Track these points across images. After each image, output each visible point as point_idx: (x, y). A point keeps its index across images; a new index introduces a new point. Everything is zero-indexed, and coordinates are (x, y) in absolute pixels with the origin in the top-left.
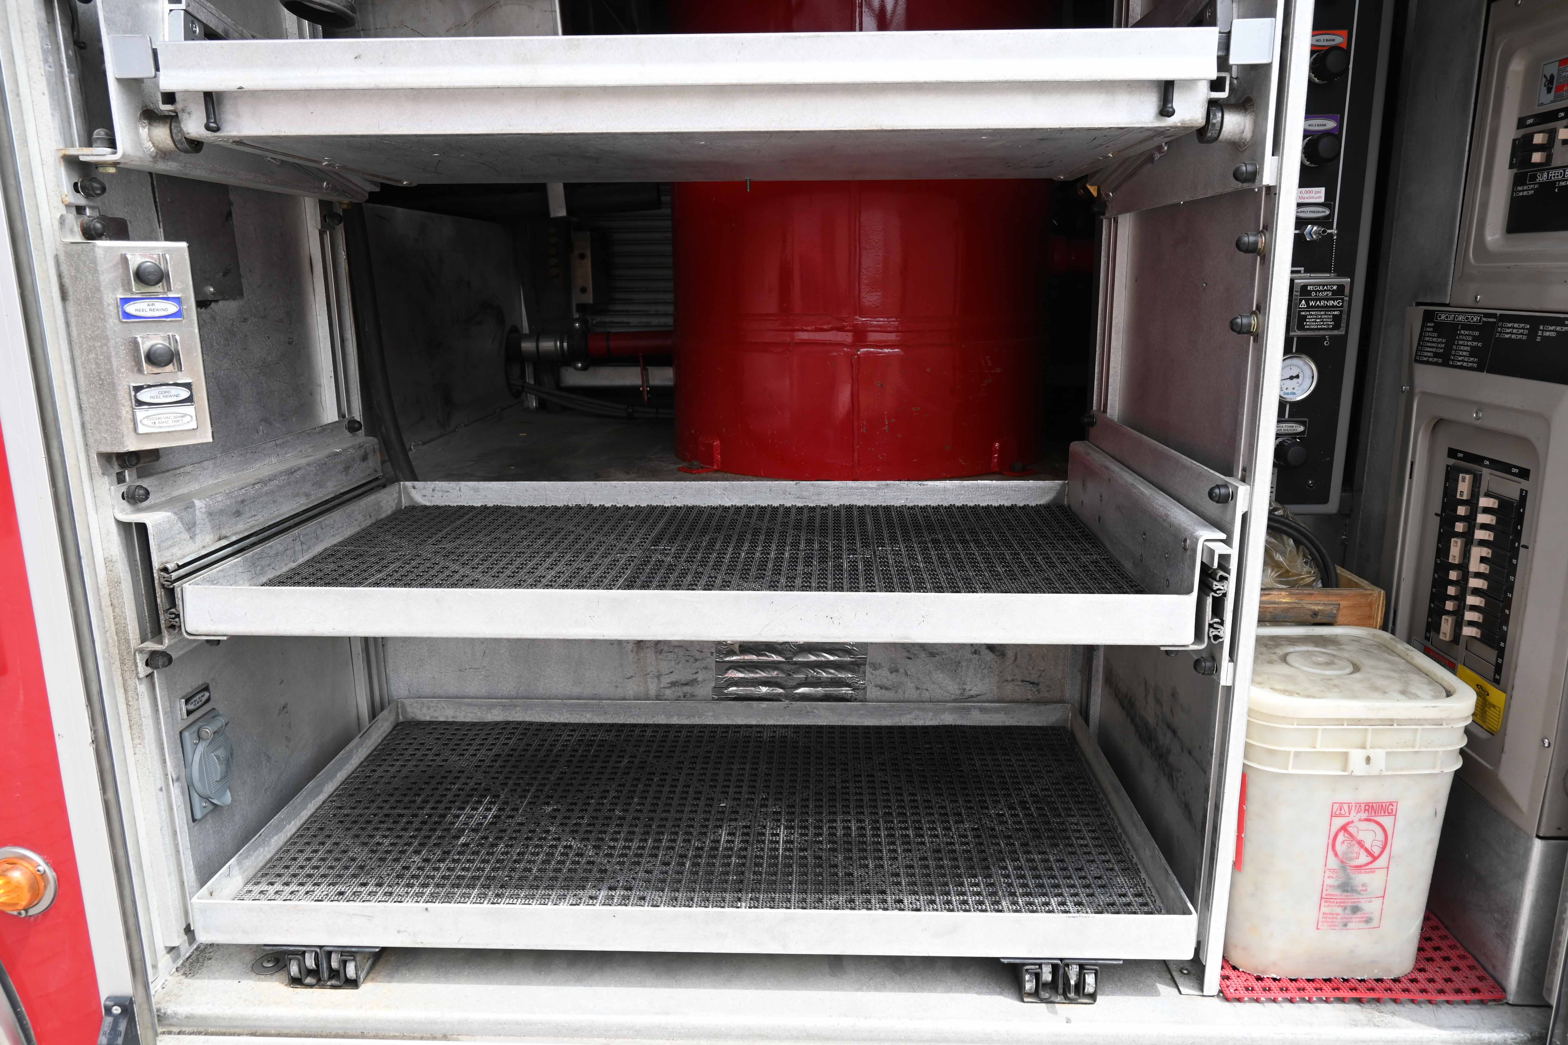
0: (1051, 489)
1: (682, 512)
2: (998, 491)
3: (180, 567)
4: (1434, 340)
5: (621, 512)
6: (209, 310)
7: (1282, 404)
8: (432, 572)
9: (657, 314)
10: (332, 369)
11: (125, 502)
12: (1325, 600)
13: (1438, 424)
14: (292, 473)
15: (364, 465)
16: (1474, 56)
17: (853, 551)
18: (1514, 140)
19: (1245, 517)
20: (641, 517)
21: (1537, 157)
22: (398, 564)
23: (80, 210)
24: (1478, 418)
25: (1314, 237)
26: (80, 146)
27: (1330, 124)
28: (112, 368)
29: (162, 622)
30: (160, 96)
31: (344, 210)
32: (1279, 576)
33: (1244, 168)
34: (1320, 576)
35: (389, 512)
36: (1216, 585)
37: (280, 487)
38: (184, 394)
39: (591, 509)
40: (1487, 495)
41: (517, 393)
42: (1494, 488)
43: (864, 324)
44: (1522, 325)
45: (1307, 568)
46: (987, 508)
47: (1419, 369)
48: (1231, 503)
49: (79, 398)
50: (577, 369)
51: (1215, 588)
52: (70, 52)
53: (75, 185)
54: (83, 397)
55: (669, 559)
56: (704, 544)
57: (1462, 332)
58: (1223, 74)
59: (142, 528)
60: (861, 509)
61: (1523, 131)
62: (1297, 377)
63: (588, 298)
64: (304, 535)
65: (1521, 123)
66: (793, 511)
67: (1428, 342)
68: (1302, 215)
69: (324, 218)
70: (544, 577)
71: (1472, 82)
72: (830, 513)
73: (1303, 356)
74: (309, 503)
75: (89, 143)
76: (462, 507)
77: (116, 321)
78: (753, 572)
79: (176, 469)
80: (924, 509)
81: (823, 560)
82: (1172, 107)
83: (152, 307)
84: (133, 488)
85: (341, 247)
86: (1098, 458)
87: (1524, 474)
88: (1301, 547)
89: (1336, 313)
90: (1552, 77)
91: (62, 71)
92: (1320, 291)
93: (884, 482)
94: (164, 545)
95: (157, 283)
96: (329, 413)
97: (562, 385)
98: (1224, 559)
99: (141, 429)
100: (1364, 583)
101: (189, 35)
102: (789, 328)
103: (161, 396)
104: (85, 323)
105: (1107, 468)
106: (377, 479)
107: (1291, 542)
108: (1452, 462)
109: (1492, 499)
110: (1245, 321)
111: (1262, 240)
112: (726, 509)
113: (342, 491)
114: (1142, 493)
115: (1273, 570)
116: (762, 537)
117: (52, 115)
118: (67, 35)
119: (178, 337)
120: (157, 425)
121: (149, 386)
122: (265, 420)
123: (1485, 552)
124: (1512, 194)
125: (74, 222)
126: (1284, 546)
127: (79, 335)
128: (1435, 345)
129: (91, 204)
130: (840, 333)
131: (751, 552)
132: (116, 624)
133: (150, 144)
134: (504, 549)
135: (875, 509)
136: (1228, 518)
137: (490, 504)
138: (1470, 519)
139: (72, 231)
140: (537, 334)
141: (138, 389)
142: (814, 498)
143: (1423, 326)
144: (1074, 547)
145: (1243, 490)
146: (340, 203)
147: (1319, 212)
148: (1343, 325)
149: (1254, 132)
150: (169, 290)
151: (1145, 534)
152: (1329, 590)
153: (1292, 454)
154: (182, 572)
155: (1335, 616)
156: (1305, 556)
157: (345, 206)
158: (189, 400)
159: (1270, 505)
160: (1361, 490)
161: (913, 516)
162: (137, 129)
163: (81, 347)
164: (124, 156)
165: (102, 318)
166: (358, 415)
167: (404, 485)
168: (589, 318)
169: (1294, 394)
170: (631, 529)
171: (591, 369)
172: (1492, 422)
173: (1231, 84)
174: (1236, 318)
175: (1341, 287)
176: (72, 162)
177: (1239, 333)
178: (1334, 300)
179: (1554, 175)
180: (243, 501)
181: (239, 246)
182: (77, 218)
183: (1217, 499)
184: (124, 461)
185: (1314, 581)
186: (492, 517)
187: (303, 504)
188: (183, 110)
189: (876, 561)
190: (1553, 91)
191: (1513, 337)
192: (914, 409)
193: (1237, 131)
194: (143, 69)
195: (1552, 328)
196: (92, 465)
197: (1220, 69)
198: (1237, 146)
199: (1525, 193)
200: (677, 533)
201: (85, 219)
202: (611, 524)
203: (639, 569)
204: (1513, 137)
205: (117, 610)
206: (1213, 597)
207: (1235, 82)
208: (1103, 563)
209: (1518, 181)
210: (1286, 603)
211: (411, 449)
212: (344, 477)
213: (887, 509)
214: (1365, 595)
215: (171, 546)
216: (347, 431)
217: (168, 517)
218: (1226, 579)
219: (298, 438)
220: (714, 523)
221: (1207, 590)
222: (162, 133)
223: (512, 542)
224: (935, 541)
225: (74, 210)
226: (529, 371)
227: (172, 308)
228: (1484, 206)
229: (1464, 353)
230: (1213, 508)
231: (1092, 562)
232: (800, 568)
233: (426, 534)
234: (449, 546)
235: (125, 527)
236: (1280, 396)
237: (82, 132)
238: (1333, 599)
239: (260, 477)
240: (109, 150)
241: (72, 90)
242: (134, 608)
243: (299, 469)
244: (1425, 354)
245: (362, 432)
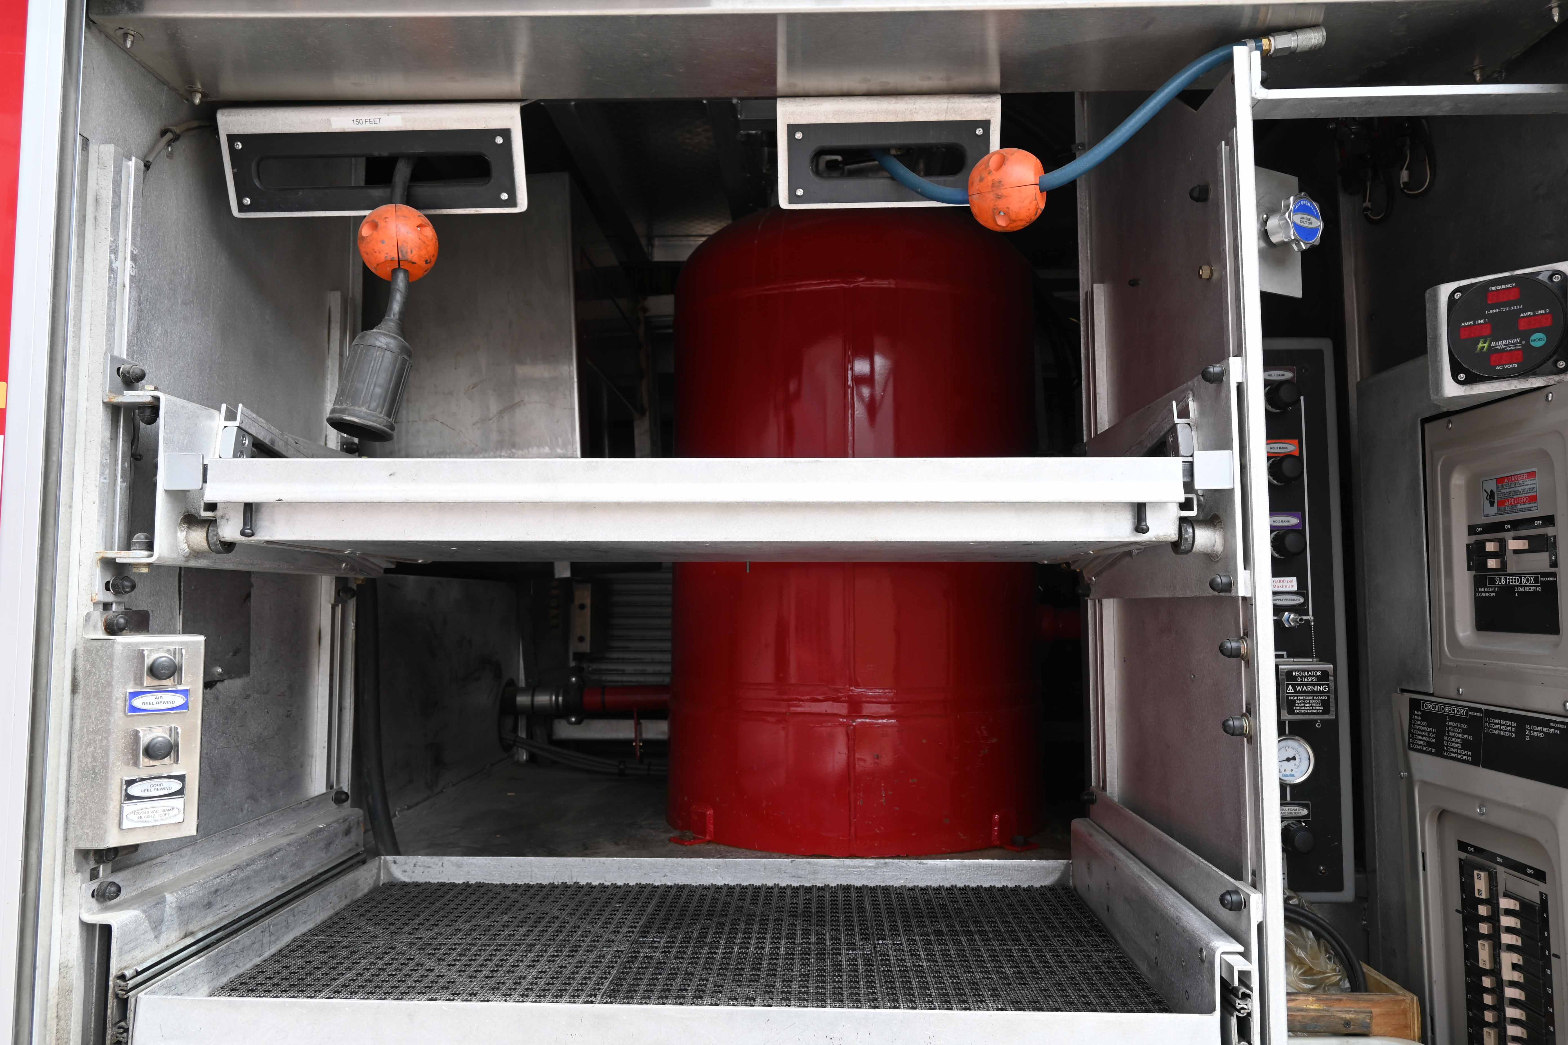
0: (1055, 869)
1: (673, 892)
2: (1001, 870)
3: (138, 973)
4: (1425, 728)
5: (609, 892)
6: (214, 690)
7: (1283, 786)
8: (406, 971)
9: (653, 662)
10: (326, 739)
11: (94, 900)
12: (1355, 1007)
13: (1442, 815)
14: (271, 856)
15: (346, 839)
16: (1417, 467)
17: (852, 945)
18: (1468, 546)
19: (1261, 927)
20: (629, 899)
21: (1492, 563)
22: (371, 959)
23: (106, 606)
24: (1482, 814)
25: (1292, 624)
26: (119, 549)
27: (1294, 521)
28: (108, 760)
29: (108, 1037)
30: (202, 504)
31: (358, 586)
32: (1303, 974)
33: (1219, 580)
34: (1345, 974)
35: (366, 891)
36: (1239, 1004)
37: (257, 872)
38: (176, 786)
39: (578, 887)
40: (1507, 895)
41: (508, 747)
42: (1511, 888)
43: (860, 695)
44: (1509, 723)
45: (1330, 965)
46: (991, 889)
47: (1413, 755)
48: (1245, 911)
49: (68, 791)
50: (571, 723)
51: (1238, 1007)
52: (126, 464)
53: (108, 583)
54: (73, 790)
55: (657, 954)
56: (695, 935)
57: (1451, 723)
58: (1190, 496)
59: (106, 930)
60: (860, 890)
61: (1474, 538)
62: (1294, 758)
63: (586, 647)
64: (274, 925)
65: (1472, 530)
66: (789, 892)
67: (1418, 730)
68: (1279, 603)
69: (338, 593)
70: (525, 978)
71: (1419, 491)
72: (827, 896)
73: (1297, 737)
74: (284, 887)
75: (128, 547)
76: (442, 885)
77: (122, 715)
78: (747, 973)
79: (151, 859)
80: (925, 890)
81: (821, 957)
82: (1146, 525)
83: (159, 700)
84: (105, 885)
85: (351, 619)
86: (1102, 841)
87: (1540, 876)
88: (1322, 941)
89: (1324, 698)
90: (1492, 492)
91: (115, 480)
92: (1305, 677)
93: (882, 861)
94: (126, 948)
95: (169, 677)
96: (317, 785)
97: (554, 737)
98: (1244, 976)
99: (126, 825)
100: (1394, 985)
101: (238, 452)
102: (785, 697)
103: (152, 789)
104: (90, 717)
105: (1112, 854)
106: (358, 854)
107: (1311, 934)
108: (1463, 855)
109: (1512, 901)
110: (1237, 723)
111: (1244, 647)
112: (718, 889)
113: (320, 871)
114: (1150, 888)
115: (1295, 967)
116: (756, 927)
117: (99, 521)
118: (126, 449)
119: (179, 730)
120: (143, 819)
121: (142, 780)
122: (252, 798)
123: (1516, 958)
124: (1475, 595)
125: (99, 619)
126: (1304, 938)
127: (82, 728)
128: (1426, 734)
129: (119, 600)
130: (835, 704)
131: (745, 945)
132: (58, 1039)
133: (186, 546)
134: (484, 939)
135: (874, 889)
136: (1243, 927)
137: (472, 882)
138: (1493, 919)
139: (95, 627)
140: (533, 688)
141: (130, 783)
142: (810, 877)
143: (1411, 714)
144: (1084, 941)
145: (1255, 899)
146: (356, 579)
147: (1293, 600)
148: (1332, 709)
149: (1224, 546)
150: (180, 683)
151: (1157, 935)
152: (1358, 995)
153: (1300, 839)
154: (140, 978)
155: (1368, 1026)
156: (1327, 951)
157: (360, 582)
158: (181, 792)
159: (1284, 894)
160: (1374, 871)
161: (914, 899)
162: (176, 533)
163: (80, 740)
164: (159, 558)
165: (108, 712)
166: (346, 786)
167: (384, 860)
168: (585, 665)
169: (1293, 776)
170: (619, 915)
171: (585, 722)
172: (1496, 817)
173: (1198, 500)
174: (1228, 720)
175: (1325, 674)
176: (108, 564)
177: (1232, 734)
178: (1320, 685)
179: (1512, 581)
180: (216, 891)
181: (252, 625)
182: (102, 614)
183: (1229, 906)
184: (101, 857)
185: (1340, 980)
186: (474, 898)
187: (278, 889)
188: (222, 517)
189: (877, 959)
190: (1496, 504)
191: (1502, 733)
192: (911, 781)
193: (1209, 545)
194: (191, 482)
195: (1539, 729)
196: (68, 861)
197: (1186, 492)
198: (1210, 557)
199: (1487, 594)
200: (666, 920)
201: (110, 614)
202: (598, 907)
203: (625, 968)
204: (1466, 542)
205: (62, 1023)
206: (1237, 1016)
207: (1202, 498)
208: (1116, 963)
209: (1479, 582)
210: (1315, 1010)
211: (395, 815)
212: (323, 855)
213: (886, 890)
214: (1396, 1001)
215: (133, 949)
216: (333, 803)
217: (136, 916)
218: (1249, 996)
219: (282, 814)
220: (706, 907)
221: (1230, 1008)
222: (198, 537)
223: (494, 931)
224: (938, 933)
225: (101, 606)
226: (522, 723)
227: (179, 700)
228: (1450, 595)
229: (1457, 745)
230: (1225, 915)
231: (1105, 962)
232: (796, 968)
233: (403, 920)
234: (426, 935)
235: (88, 928)
236: (1280, 779)
237: (123, 535)
238: (1363, 1006)
239: (237, 862)
240: (146, 553)
241: (121, 497)
242: (81, 1020)
243: (279, 850)
244: (1418, 742)
245: (348, 804)
